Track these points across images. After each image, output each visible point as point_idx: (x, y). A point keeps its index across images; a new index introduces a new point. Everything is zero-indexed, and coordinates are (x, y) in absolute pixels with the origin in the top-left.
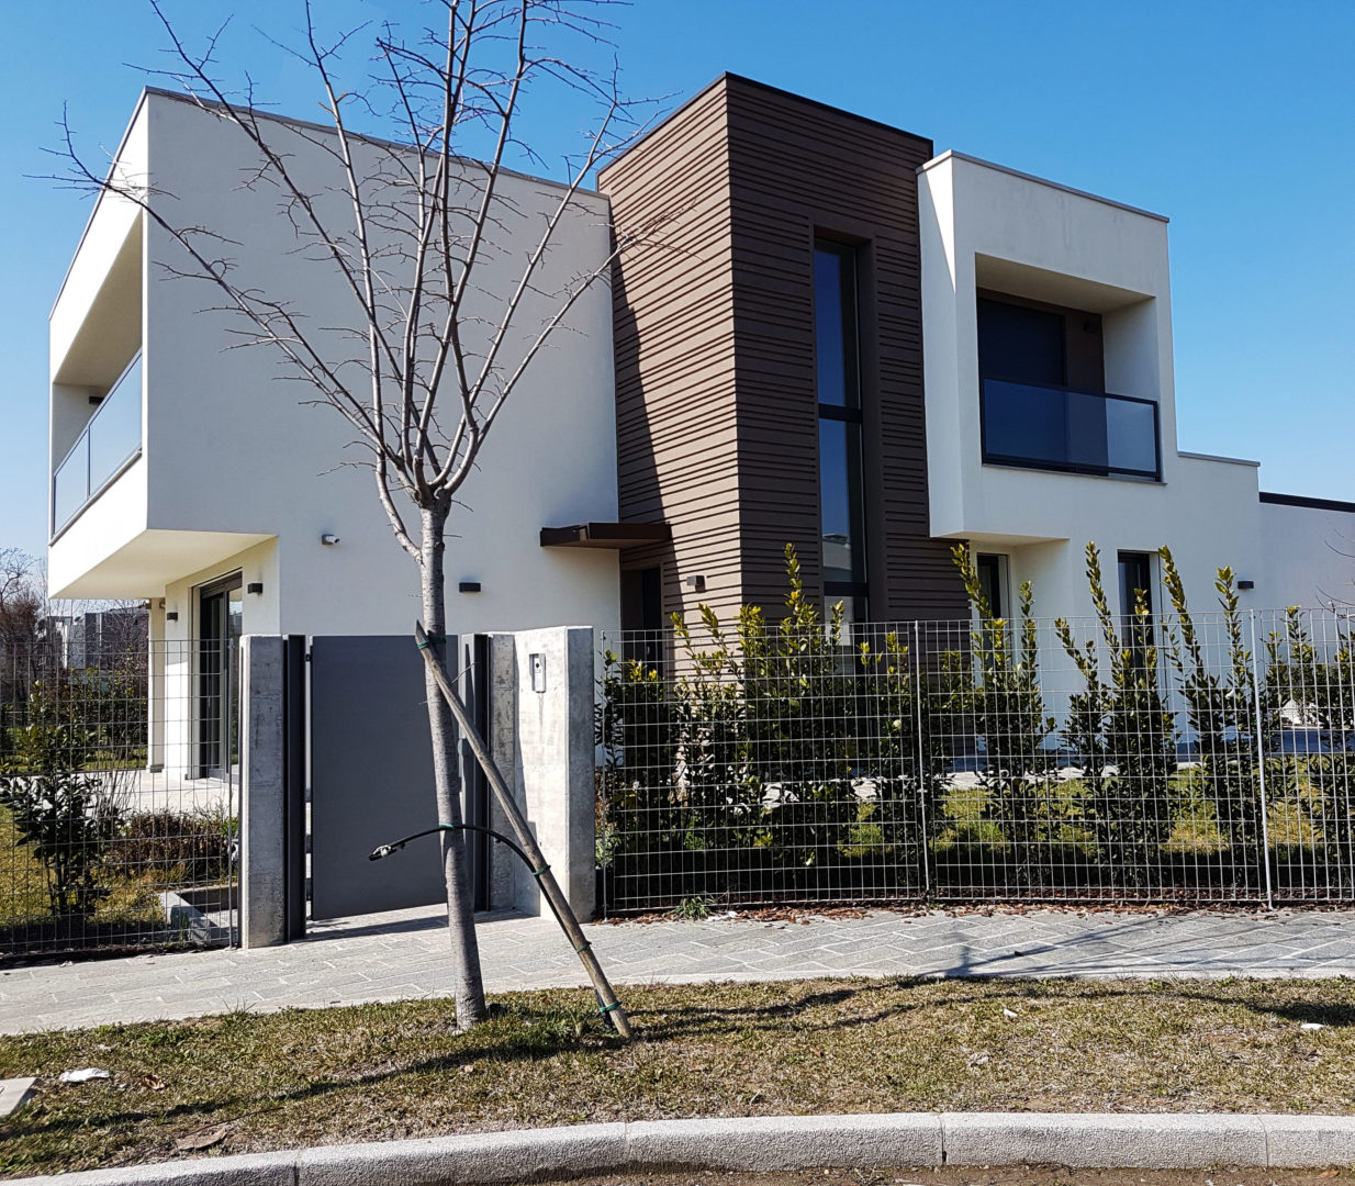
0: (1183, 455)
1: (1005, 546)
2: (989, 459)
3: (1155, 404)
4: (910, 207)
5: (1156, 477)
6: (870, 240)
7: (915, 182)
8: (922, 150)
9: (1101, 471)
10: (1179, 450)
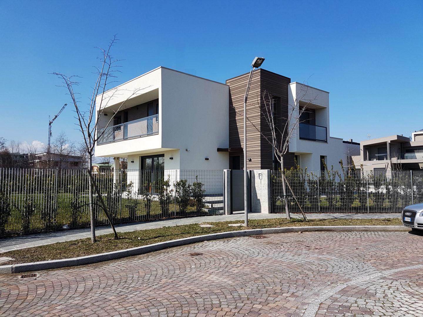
0: (331, 137)
1: (299, 154)
2: (301, 138)
3: (326, 128)
4: (287, 91)
5: (326, 142)
6: (280, 98)
7: (288, 86)
8: (288, 81)
9: (315, 140)
10: (330, 136)
